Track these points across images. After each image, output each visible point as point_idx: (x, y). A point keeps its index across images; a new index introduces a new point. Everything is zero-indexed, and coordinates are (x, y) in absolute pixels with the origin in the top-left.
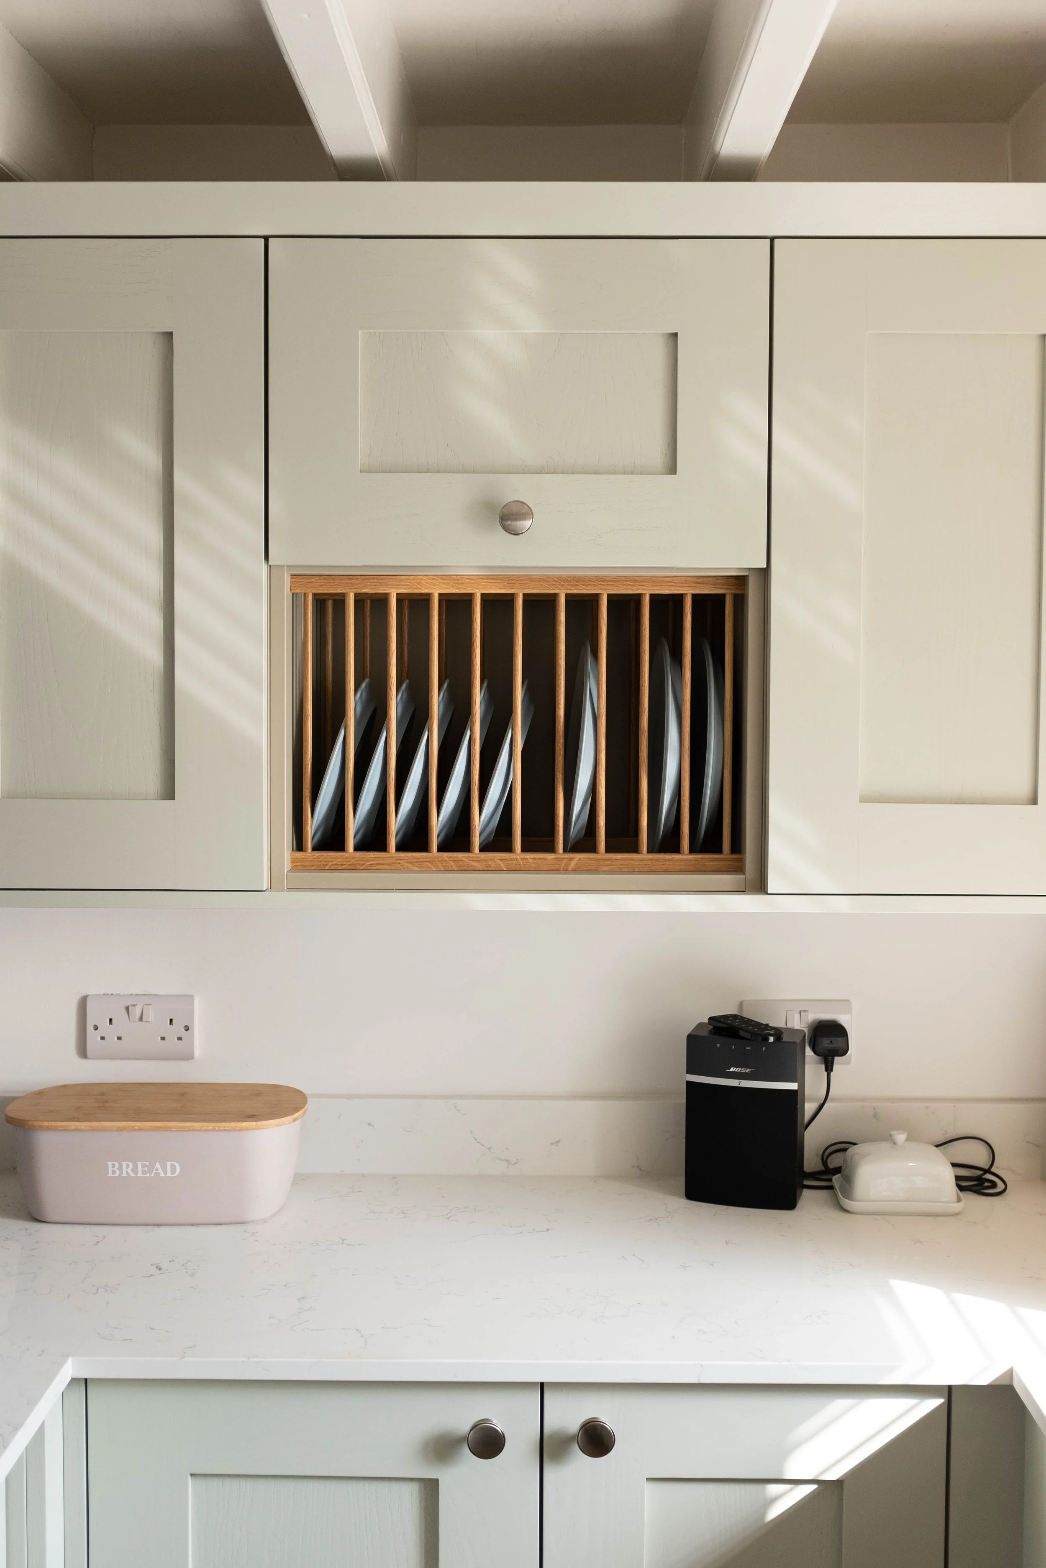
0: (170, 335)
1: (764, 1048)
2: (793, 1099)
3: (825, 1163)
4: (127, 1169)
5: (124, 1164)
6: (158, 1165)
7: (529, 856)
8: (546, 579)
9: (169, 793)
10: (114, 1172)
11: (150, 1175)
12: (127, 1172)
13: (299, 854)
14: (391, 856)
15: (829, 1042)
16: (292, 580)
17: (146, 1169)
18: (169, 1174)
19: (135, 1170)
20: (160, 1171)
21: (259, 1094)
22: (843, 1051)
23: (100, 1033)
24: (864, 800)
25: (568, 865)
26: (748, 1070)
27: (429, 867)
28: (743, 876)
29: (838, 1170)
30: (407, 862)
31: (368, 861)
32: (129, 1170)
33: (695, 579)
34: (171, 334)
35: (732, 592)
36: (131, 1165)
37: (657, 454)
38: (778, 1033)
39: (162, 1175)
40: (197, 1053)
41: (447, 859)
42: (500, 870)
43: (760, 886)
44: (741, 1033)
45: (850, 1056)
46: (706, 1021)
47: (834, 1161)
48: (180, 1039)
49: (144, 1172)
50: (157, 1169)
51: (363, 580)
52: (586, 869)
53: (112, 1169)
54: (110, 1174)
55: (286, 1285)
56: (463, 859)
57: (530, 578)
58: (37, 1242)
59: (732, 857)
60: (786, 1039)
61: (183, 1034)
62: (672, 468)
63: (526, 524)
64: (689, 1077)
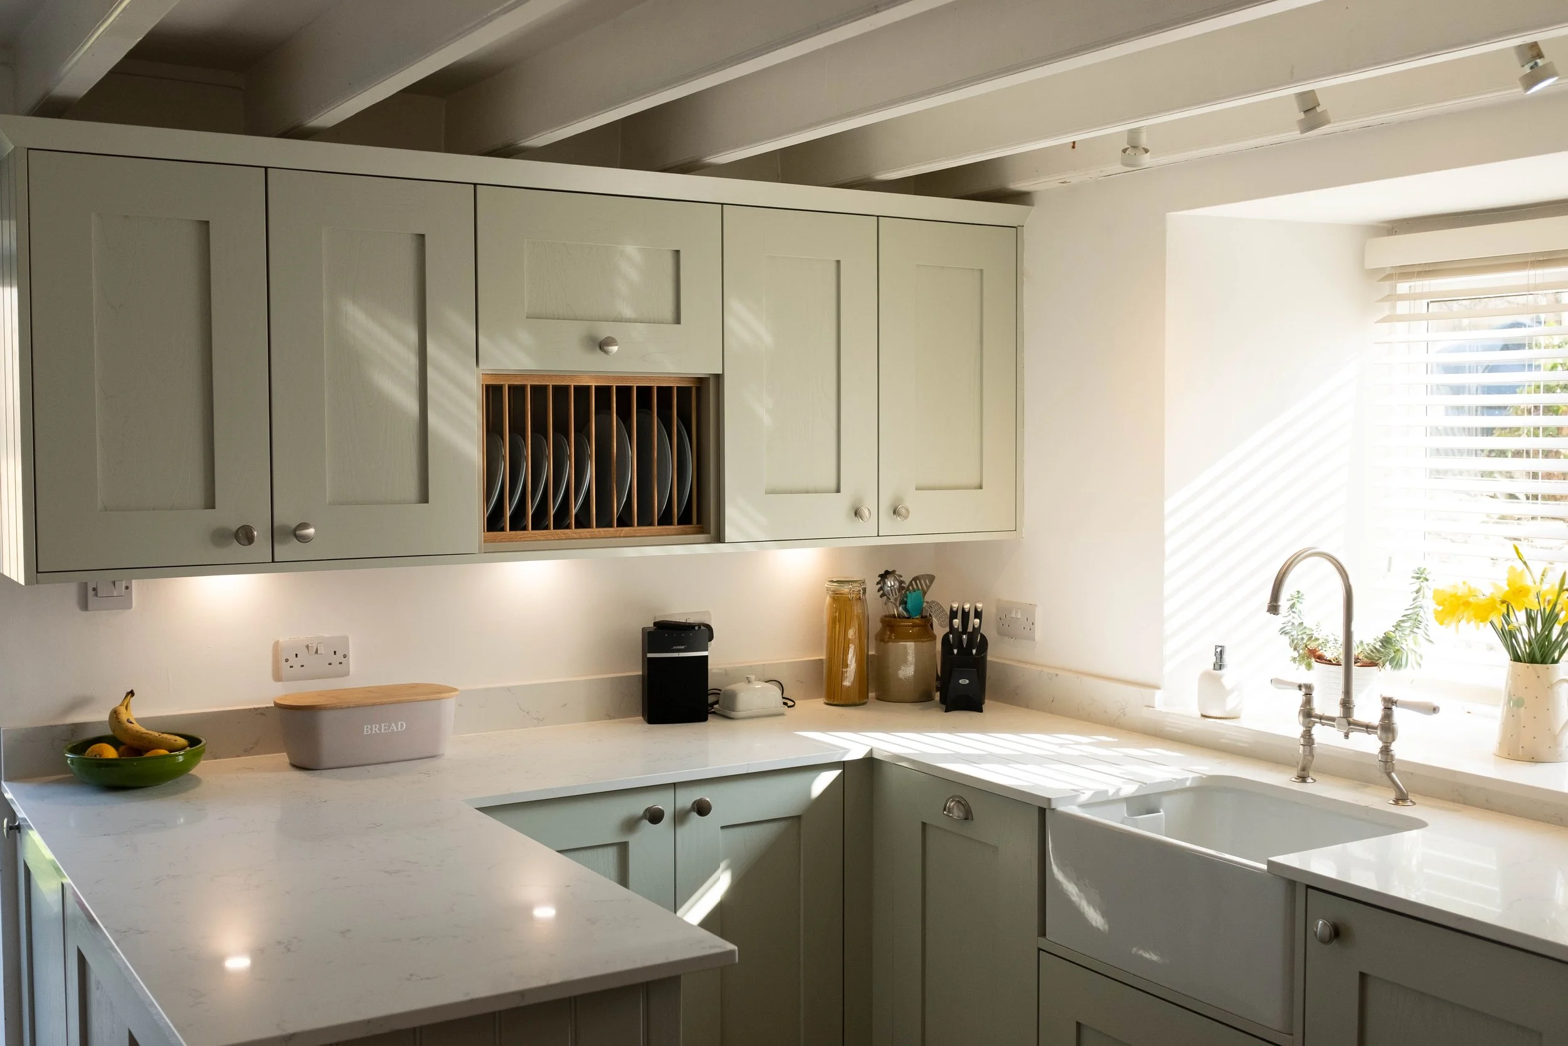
0: (422, 236)
1: (691, 634)
5: (374, 726)
6: (393, 724)
7: (598, 529)
8: (608, 378)
9: (424, 498)
10: (367, 732)
11: (389, 731)
12: (375, 731)
14: (529, 532)
16: (487, 378)
17: (386, 728)
18: (399, 729)
19: (380, 729)
23: (289, 663)
24: (767, 493)
25: (621, 533)
26: (683, 646)
27: (550, 538)
28: (709, 535)
30: (537, 536)
31: (516, 536)
32: (376, 729)
33: (678, 379)
34: (424, 235)
35: (696, 386)
36: (378, 726)
37: (668, 312)
39: (396, 730)
40: (351, 671)
42: (585, 538)
43: (719, 538)
45: (715, 639)
46: (651, 625)
48: (340, 663)
49: (385, 730)
50: (393, 727)
51: (514, 377)
52: (629, 535)
54: (365, 733)
56: (569, 533)
57: (600, 377)
59: (698, 526)
60: (702, 628)
61: (343, 660)
62: (678, 320)
63: (614, 349)
64: (650, 655)
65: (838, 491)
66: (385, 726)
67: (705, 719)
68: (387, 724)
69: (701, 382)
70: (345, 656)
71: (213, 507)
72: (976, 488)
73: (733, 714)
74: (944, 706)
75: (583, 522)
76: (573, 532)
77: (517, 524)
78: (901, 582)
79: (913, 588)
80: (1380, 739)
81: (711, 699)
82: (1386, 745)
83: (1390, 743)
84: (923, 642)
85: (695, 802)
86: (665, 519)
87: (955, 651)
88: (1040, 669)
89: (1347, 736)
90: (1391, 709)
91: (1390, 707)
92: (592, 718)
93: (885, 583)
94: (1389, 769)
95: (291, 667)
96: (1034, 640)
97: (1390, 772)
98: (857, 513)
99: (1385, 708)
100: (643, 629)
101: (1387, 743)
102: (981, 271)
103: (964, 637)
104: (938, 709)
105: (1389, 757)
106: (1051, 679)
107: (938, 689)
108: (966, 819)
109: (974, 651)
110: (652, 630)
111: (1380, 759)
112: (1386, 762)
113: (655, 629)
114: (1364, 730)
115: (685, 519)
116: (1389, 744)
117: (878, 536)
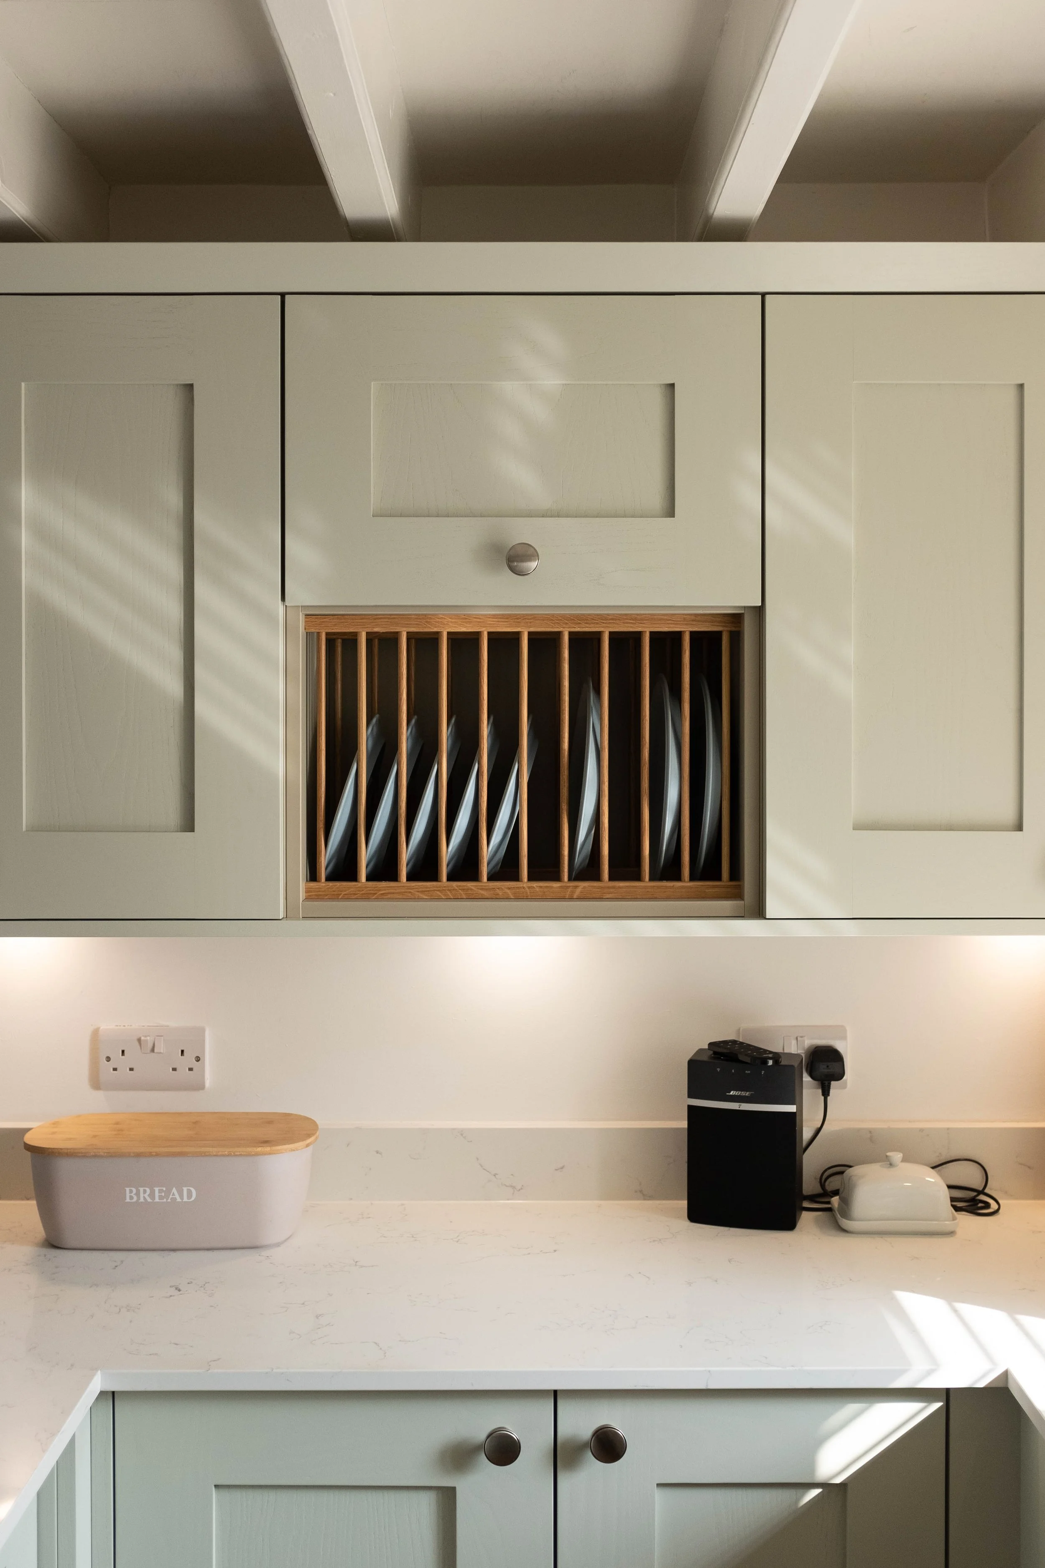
1: (763, 1072)
2: (791, 1122)
3: (822, 1185)
4: (144, 1195)
5: (141, 1189)
6: (174, 1190)
7: (535, 884)
8: (550, 618)
9: (188, 824)
10: (131, 1198)
11: (167, 1200)
12: (144, 1197)
13: (313, 884)
14: (402, 885)
15: (825, 1067)
16: (307, 620)
17: (163, 1194)
18: (185, 1199)
19: (152, 1195)
20: (177, 1196)
21: (270, 1122)
22: (839, 1075)
23: (112, 1064)
24: (857, 827)
25: (573, 892)
26: (748, 1093)
27: (440, 896)
28: (742, 902)
29: (836, 1193)
30: (418, 891)
31: (380, 890)
32: (146, 1196)
33: (693, 617)
34: (191, 386)
35: (729, 629)
36: (148, 1191)
37: (655, 498)
38: (776, 1057)
39: (179, 1200)
40: (208, 1084)
41: (456, 888)
42: (508, 899)
43: (758, 911)
44: (741, 1058)
45: (846, 1080)
46: (707, 1047)
47: (833, 1184)
48: (191, 1069)
49: (161, 1197)
50: (174, 1194)
51: (375, 619)
52: (591, 896)
53: (130, 1195)
54: (128, 1200)
55: (303, 1304)
56: (473, 888)
57: (534, 617)
58: (57, 1267)
59: (731, 883)
61: (194, 1065)
62: (670, 512)
63: (538, 566)
64: (698, 1102)
65: (1019, 827)
66: (160, 1191)
68: (164, 1189)
69: (735, 619)
70: (198, 1059)
73: (845, 1223)
85: (604, 1431)
92: (609, 1194)
95: (115, 1069)
113: (712, 1054)
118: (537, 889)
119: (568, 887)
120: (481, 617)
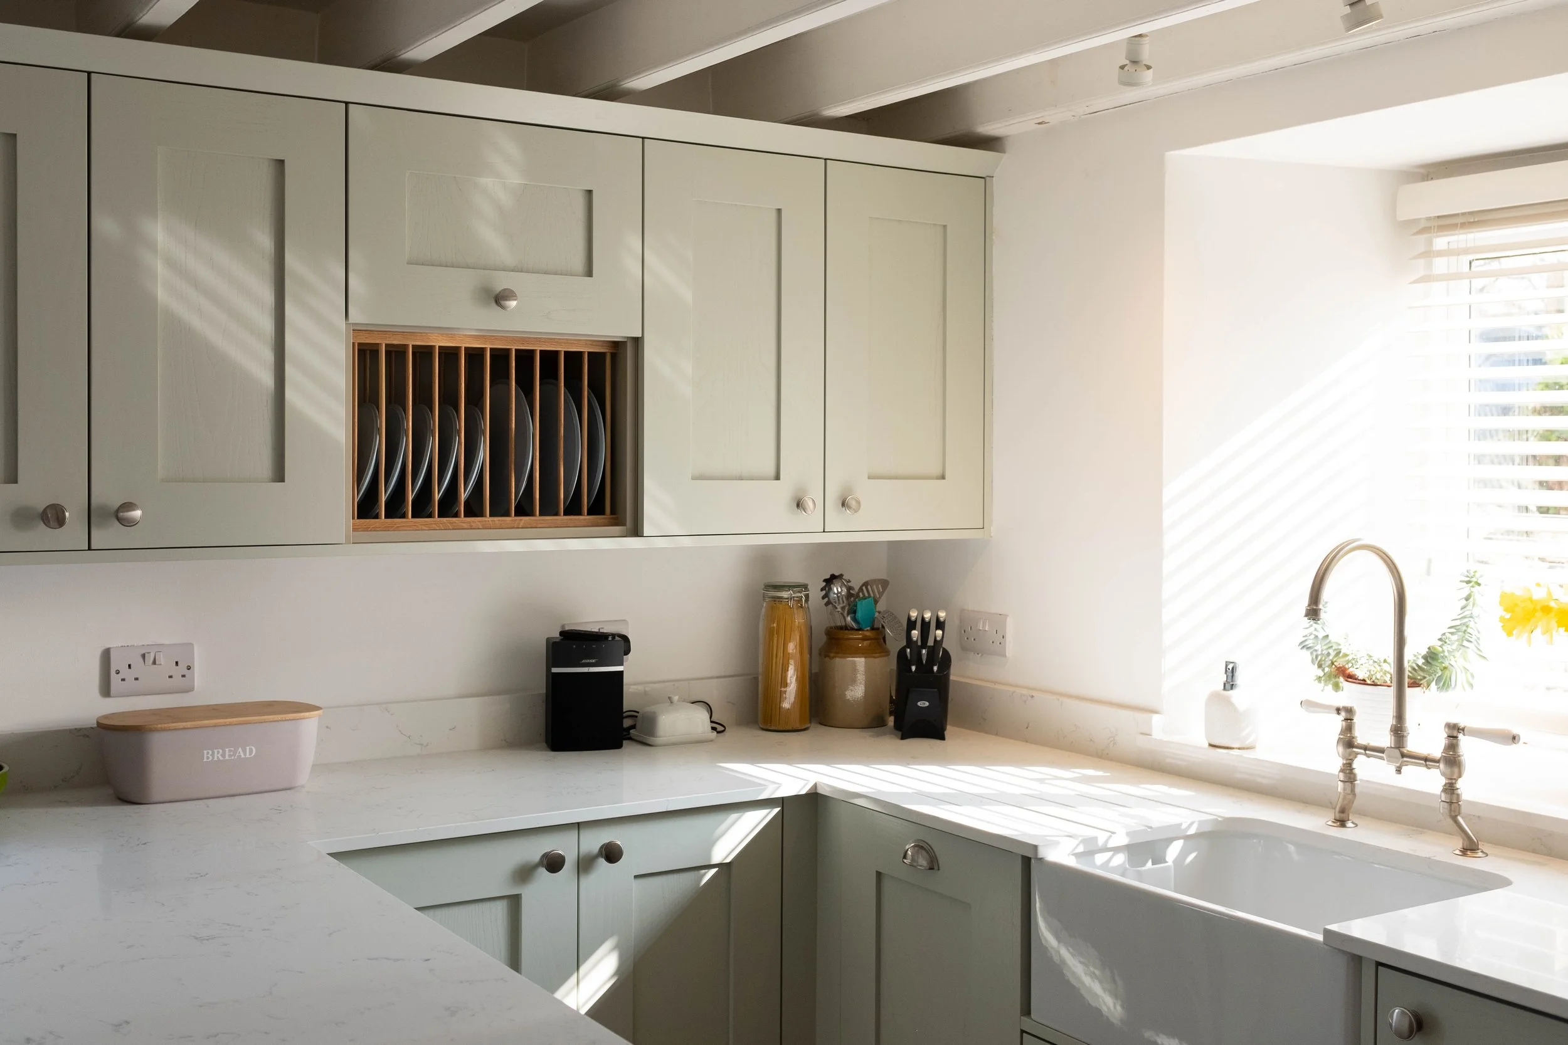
0: (281, 162)
1: (603, 645)
4: (218, 755)
5: (216, 751)
6: (240, 749)
7: (492, 518)
8: (506, 339)
9: (279, 476)
10: (208, 758)
11: (234, 757)
12: (217, 757)
14: (409, 521)
16: (356, 333)
17: (232, 753)
18: (248, 756)
19: (223, 755)
20: (243, 754)
22: (628, 652)
23: (120, 676)
24: (693, 478)
25: (519, 523)
26: (593, 660)
27: (432, 528)
28: (625, 527)
30: (419, 525)
31: (393, 525)
33: (590, 343)
34: (283, 161)
35: (611, 352)
36: (221, 752)
37: (578, 263)
38: (613, 636)
39: (243, 756)
40: (196, 686)
41: (445, 522)
42: (482, 528)
43: (637, 532)
44: (589, 637)
45: (633, 653)
48: (183, 676)
49: (230, 756)
50: (239, 753)
51: (393, 335)
52: (530, 526)
53: (207, 756)
54: (205, 760)
56: (456, 521)
57: (496, 338)
59: (612, 516)
60: (617, 638)
61: (186, 672)
62: (589, 273)
63: (513, 304)
64: (555, 670)
65: (777, 478)
66: (230, 751)
67: (619, 746)
68: (233, 749)
69: (617, 347)
70: (189, 668)
71: (16, 482)
72: (937, 478)
74: (900, 733)
75: (473, 509)
76: (462, 520)
77: (395, 509)
78: (849, 588)
79: (863, 594)
80: (1443, 774)
81: (627, 723)
82: (1450, 781)
83: (1456, 780)
84: (875, 657)
85: (602, 847)
86: (573, 509)
87: (913, 668)
88: (1012, 689)
89: (1399, 771)
90: (1456, 737)
91: (1455, 735)
93: (830, 589)
94: (1455, 811)
95: (123, 680)
96: (1005, 656)
97: (1456, 816)
98: (799, 504)
99: (1448, 736)
100: (548, 640)
101: (1452, 779)
102: (945, 227)
103: (924, 651)
104: (893, 736)
105: (1455, 796)
106: (1025, 702)
107: (891, 714)
108: (931, 869)
109: (935, 668)
110: (557, 640)
111: (1443, 799)
112: (1451, 803)
113: (562, 640)
114: (1423, 764)
115: (596, 509)
116: (1454, 781)
117: (824, 532)
118: (497, 522)
119: (516, 520)
120: (461, 336)
